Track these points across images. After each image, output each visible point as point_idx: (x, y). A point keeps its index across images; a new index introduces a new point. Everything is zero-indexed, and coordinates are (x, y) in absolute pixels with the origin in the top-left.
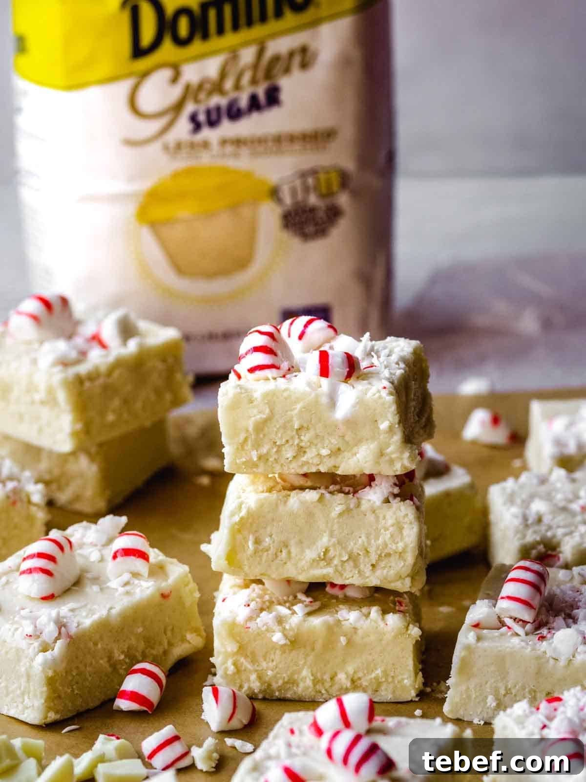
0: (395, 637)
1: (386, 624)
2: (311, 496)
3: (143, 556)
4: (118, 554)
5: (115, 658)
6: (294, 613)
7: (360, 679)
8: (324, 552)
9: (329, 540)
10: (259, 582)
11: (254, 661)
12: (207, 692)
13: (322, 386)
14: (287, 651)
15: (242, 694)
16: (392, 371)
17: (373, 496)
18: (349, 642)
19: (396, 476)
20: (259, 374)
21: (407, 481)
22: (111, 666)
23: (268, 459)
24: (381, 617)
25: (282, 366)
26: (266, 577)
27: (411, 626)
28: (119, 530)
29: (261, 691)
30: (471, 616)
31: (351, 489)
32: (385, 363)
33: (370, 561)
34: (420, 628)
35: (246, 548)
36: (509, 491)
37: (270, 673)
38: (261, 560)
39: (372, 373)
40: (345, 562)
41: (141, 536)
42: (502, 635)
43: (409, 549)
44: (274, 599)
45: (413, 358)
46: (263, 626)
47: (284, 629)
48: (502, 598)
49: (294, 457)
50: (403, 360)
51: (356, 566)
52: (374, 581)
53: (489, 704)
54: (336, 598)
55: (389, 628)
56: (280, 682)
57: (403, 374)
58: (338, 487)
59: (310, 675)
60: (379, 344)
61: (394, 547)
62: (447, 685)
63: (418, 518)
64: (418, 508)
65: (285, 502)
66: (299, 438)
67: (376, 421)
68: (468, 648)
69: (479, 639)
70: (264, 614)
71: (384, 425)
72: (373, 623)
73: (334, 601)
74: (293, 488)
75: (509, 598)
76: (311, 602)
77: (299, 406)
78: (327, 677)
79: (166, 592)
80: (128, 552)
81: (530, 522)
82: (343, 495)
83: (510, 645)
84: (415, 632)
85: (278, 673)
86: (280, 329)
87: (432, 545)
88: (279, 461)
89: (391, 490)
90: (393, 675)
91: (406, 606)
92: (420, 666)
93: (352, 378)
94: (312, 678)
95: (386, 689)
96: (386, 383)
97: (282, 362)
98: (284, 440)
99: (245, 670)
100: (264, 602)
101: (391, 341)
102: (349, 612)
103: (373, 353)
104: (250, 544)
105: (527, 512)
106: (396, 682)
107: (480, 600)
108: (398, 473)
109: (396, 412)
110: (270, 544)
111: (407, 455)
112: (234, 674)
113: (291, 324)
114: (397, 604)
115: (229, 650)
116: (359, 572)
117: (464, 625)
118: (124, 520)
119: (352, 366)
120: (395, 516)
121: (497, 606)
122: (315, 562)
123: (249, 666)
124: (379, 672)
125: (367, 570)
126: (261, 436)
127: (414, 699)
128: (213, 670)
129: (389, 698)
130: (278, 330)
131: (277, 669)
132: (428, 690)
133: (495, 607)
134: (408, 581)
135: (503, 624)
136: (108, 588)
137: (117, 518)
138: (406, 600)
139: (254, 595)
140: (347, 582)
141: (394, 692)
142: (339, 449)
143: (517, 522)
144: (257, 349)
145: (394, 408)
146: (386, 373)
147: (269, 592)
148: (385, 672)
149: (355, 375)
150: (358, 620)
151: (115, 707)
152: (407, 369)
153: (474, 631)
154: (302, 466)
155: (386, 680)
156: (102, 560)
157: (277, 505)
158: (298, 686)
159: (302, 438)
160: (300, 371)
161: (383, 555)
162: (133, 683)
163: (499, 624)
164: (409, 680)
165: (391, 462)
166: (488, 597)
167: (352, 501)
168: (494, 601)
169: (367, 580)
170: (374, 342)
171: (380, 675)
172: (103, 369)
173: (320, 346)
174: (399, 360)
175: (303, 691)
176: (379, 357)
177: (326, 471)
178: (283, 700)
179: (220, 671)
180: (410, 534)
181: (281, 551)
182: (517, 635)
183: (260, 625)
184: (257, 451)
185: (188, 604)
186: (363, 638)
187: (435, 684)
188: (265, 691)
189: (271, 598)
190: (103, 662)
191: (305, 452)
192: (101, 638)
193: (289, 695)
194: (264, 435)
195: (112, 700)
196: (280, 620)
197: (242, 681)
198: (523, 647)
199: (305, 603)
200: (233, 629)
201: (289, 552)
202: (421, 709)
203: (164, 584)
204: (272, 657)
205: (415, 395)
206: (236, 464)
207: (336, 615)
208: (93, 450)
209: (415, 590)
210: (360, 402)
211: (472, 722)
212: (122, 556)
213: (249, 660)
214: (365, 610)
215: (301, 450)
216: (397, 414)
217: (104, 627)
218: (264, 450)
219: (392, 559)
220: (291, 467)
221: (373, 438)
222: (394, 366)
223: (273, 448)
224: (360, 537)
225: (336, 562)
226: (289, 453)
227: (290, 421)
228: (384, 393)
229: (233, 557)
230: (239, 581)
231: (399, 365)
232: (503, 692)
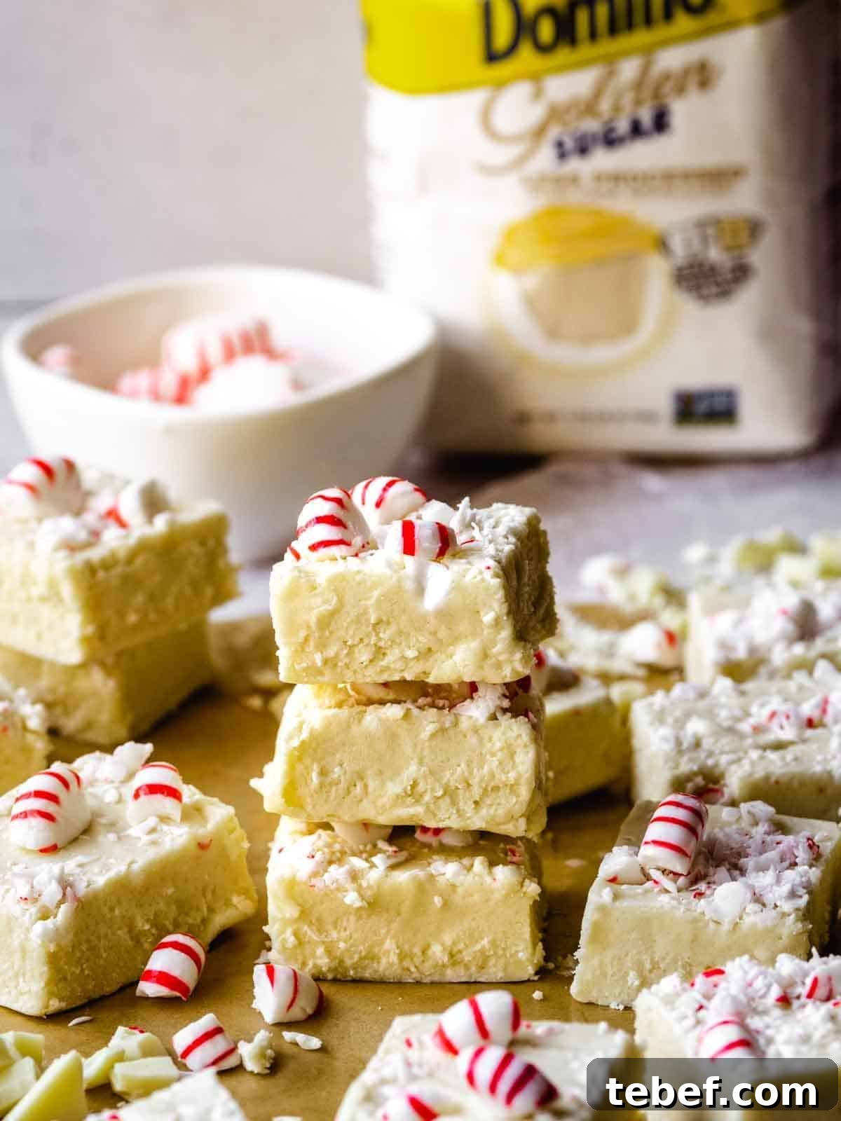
0: (507, 896)
1: (494, 879)
2: (393, 712)
3: (173, 793)
4: (141, 793)
5: (138, 929)
6: (373, 866)
7: (460, 952)
8: (411, 785)
9: (419, 770)
10: (327, 826)
11: (321, 930)
12: (259, 972)
13: (406, 566)
14: (365, 916)
15: (306, 974)
16: (498, 546)
17: (476, 711)
18: (446, 905)
19: (505, 684)
20: (323, 552)
21: (520, 691)
22: (132, 938)
23: (335, 665)
24: (487, 868)
25: (353, 542)
26: (336, 819)
27: (527, 882)
28: (143, 762)
29: (330, 970)
30: (606, 867)
31: (447, 703)
32: (490, 536)
33: (472, 796)
34: (539, 884)
35: (310, 781)
36: (657, 707)
37: (342, 945)
38: (328, 796)
39: (471, 549)
40: (439, 798)
41: (172, 769)
42: (646, 892)
43: (523, 781)
44: (347, 849)
45: (527, 531)
46: (332, 884)
47: (360, 886)
48: (646, 843)
49: (371, 661)
50: (513, 532)
51: (454, 803)
52: (478, 822)
53: (629, 983)
54: (429, 846)
55: (497, 885)
56: (356, 957)
57: (513, 551)
58: (429, 700)
59: (394, 946)
60: (482, 513)
61: (504, 779)
62: (575, 958)
63: (536, 740)
64: (535, 727)
65: (360, 721)
66: (377, 635)
67: (478, 612)
68: (602, 909)
69: (616, 897)
70: (333, 868)
71: (488, 618)
72: (476, 878)
73: (426, 850)
74: (370, 702)
75: (656, 843)
76: (395, 852)
77: (376, 593)
78: (417, 950)
79: (206, 841)
80: (154, 789)
81: (685, 745)
82: (435, 710)
83: (658, 905)
84: (533, 889)
85: (351, 946)
86: (352, 494)
87: (556, 777)
88: (350, 666)
89: (498, 702)
90: (503, 946)
91: (520, 856)
92: (540, 935)
93: (446, 556)
94: (397, 951)
95: (495, 966)
96: (492, 563)
97: (354, 536)
98: (357, 639)
99: (309, 942)
100: (333, 853)
101: (498, 509)
102: (446, 863)
103: (473, 524)
104: (315, 776)
105: (682, 733)
106: (508, 955)
107: (618, 846)
108: (508, 680)
109: (503, 600)
110: (339, 776)
111: (518, 655)
112: (295, 947)
113: (366, 487)
114: (509, 853)
115: (288, 915)
116: (458, 811)
117: (597, 879)
118: (149, 748)
119: (445, 541)
120: (504, 737)
121: (639, 854)
122: (399, 799)
123: (315, 938)
124: (485, 942)
125: (469, 808)
126: (327, 633)
127: (532, 978)
128: (267, 943)
129: (498, 978)
130: (349, 496)
131: (351, 941)
132: (551, 966)
133: (637, 855)
134: (522, 824)
135: (648, 878)
136: (128, 836)
137: (139, 746)
138: (521, 848)
139: (320, 844)
140: (441, 825)
141: (505, 969)
142: (430, 649)
143: (668, 747)
144: (320, 520)
145: (500, 594)
146: (491, 550)
147: (339, 840)
148: (494, 943)
149: (449, 552)
150: (456, 875)
151: (138, 993)
152: (519, 543)
153: (611, 887)
154: (382, 672)
155: (495, 953)
156: (120, 801)
157: (349, 727)
158: (379, 962)
159: (381, 635)
160: (377, 548)
161: (489, 789)
162: (162, 960)
163: (643, 877)
164: (525, 952)
165: (498, 666)
166: (629, 842)
167: (448, 718)
168: (637, 849)
169: (468, 822)
170: (475, 510)
171: (487, 947)
172: (122, 554)
173: (404, 517)
174: (508, 533)
175: (385, 969)
176: (481, 529)
177: (413, 679)
178: (359, 982)
179: (276, 944)
180: (525, 761)
181: (355, 785)
182: (667, 891)
183: (328, 883)
184: (322, 653)
185: (233, 857)
186: (464, 898)
187: (560, 958)
188: (336, 969)
189: (343, 847)
190: (122, 933)
191: (384, 654)
192: (119, 902)
193: (367, 974)
194: (331, 633)
195: (135, 984)
196: (354, 876)
197: (305, 957)
198: (673, 908)
199: (388, 854)
200: (292, 888)
201: (366, 786)
202: (541, 991)
203: (201, 831)
204: (345, 924)
205: (529, 579)
206: (295, 670)
207: (428, 869)
208: (110, 660)
209: (533, 835)
210: (457, 587)
211: (608, 1006)
212: (146, 794)
213: (314, 928)
214: (466, 861)
215: (379, 652)
216: (505, 602)
217: (122, 888)
218: (331, 652)
219: (501, 793)
220: (367, 674)
221: (474, 634)
222: (501, 540)
223: (342, 649)
224: (459, 766)
225: (427, 798)
226: (364, 656)
227: (365, 612)
228: (488, 575)
229: (291, 793)
230: (300, 825)
231: (507, 538)
232: (648, 966)
